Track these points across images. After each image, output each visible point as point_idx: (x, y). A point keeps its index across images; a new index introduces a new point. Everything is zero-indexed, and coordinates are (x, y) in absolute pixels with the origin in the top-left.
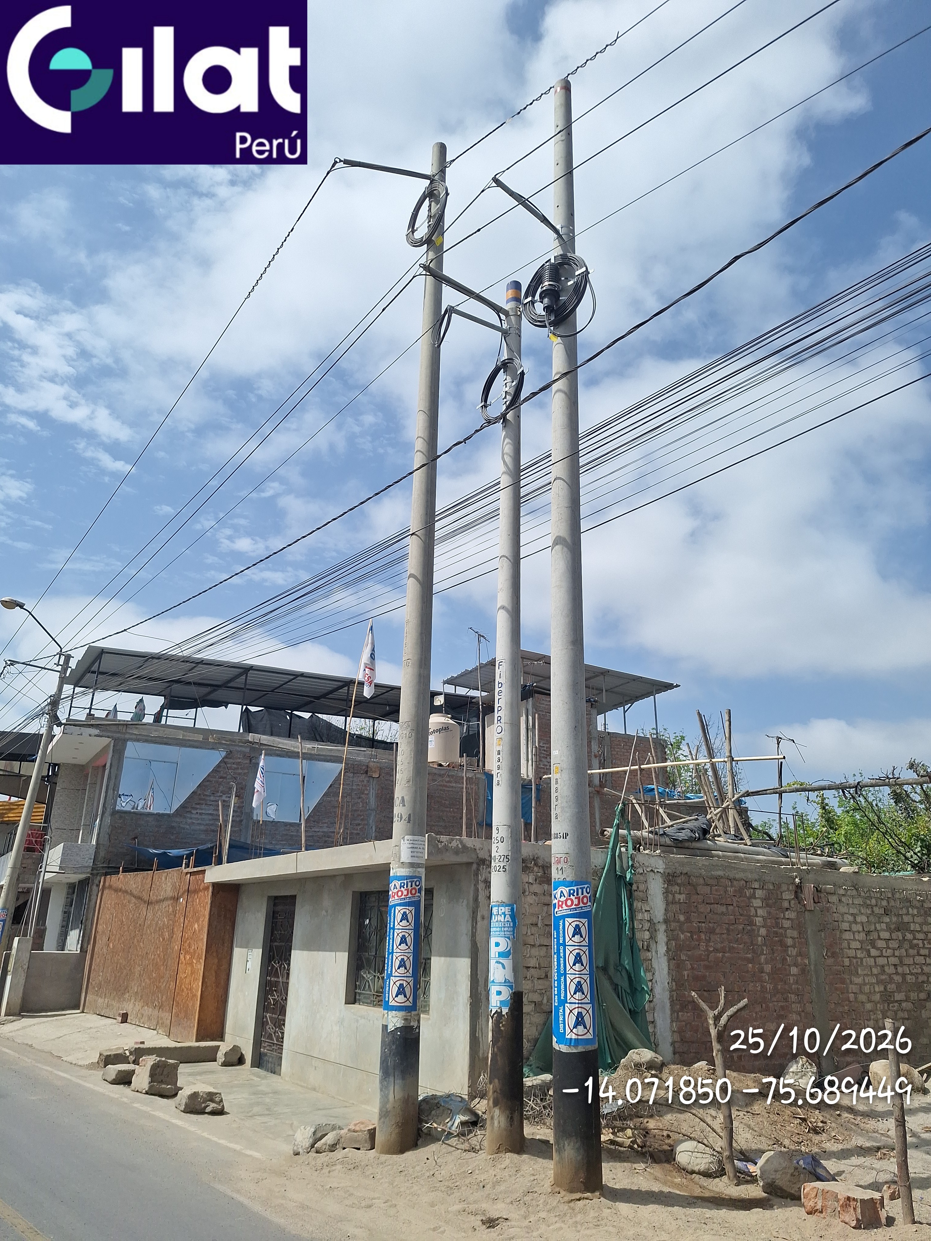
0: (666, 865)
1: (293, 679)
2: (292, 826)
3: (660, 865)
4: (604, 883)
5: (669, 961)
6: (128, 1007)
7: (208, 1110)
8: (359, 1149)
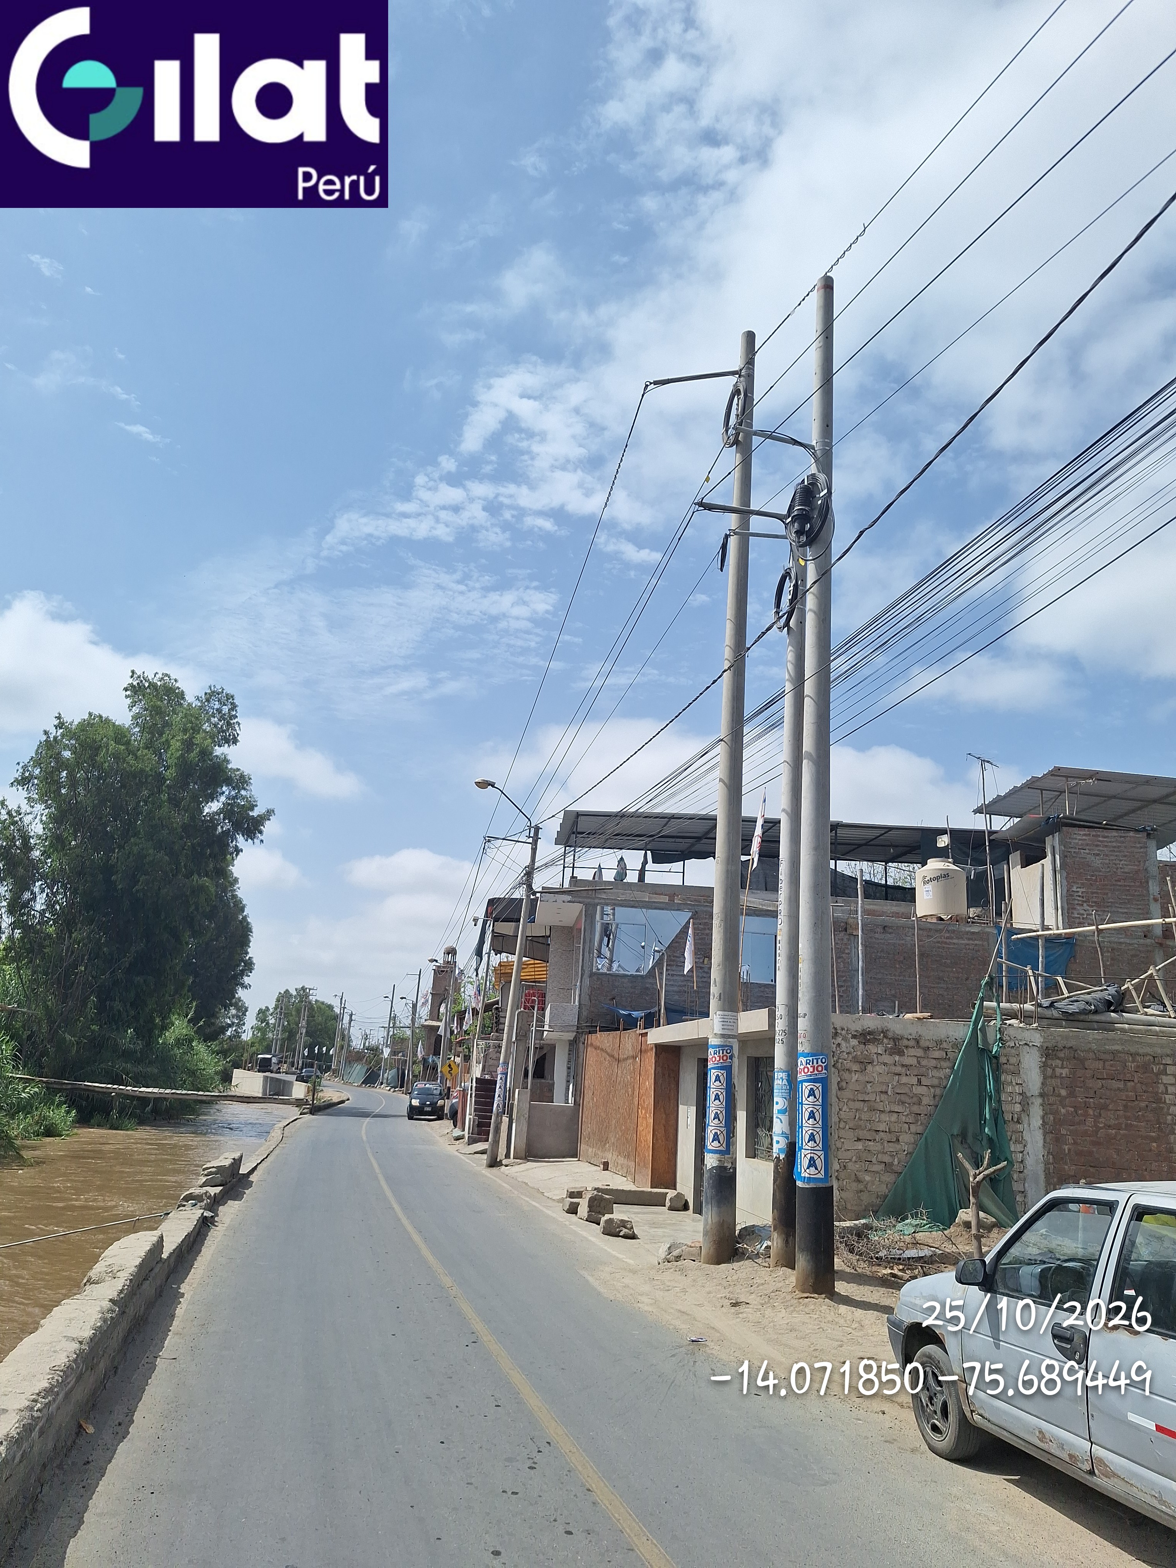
0: (1044, 1038)
1: (773, 826)
2: (767, 988)
3: (1037, 1039)
4: (962, 1055)
5: (1045, 1135)
6: (610, 1157)
7: (621, 1234)
8: (694, 1261)
